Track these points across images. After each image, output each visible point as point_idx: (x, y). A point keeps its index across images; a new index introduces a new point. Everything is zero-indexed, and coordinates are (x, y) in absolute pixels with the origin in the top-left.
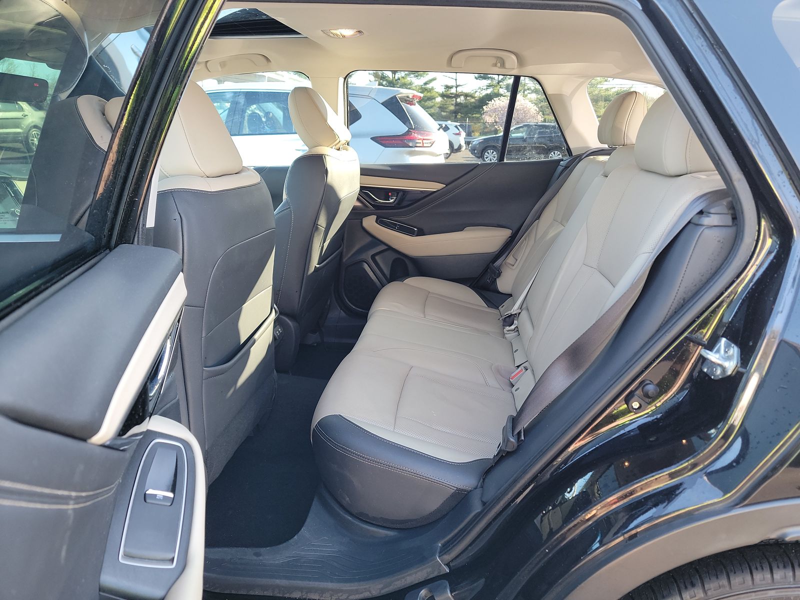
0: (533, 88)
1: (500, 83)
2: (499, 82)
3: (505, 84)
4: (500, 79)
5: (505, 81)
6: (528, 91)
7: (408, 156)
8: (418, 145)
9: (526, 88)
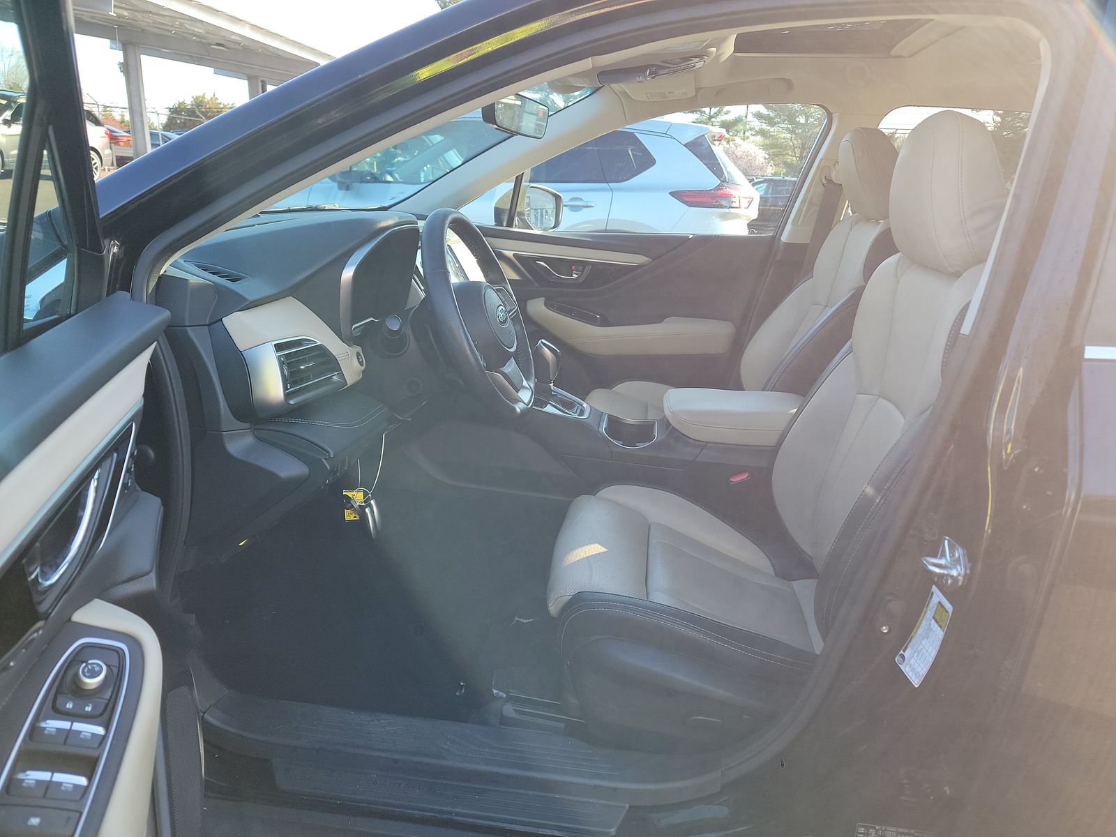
0: (757, 128)
1: (712, 120)
2: (711, 117)
3: (719, 120)
4: (712, 114)
5: (720, 116)
6: (750, 132)
7: (719, 219)
8: (734, 205)
9: (748, 127)
